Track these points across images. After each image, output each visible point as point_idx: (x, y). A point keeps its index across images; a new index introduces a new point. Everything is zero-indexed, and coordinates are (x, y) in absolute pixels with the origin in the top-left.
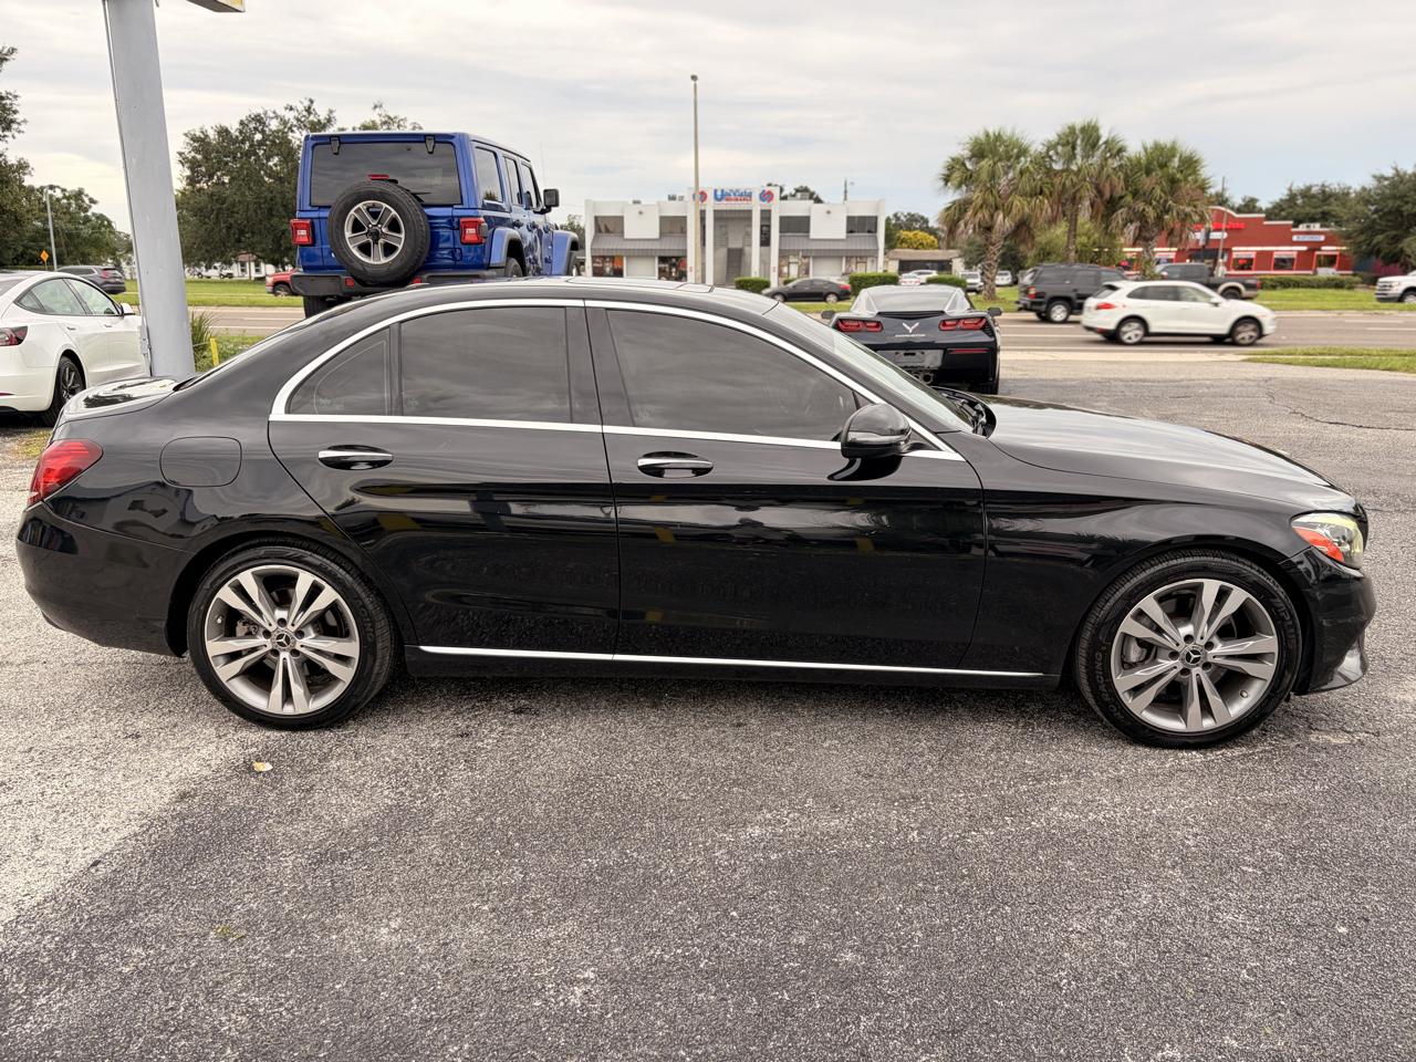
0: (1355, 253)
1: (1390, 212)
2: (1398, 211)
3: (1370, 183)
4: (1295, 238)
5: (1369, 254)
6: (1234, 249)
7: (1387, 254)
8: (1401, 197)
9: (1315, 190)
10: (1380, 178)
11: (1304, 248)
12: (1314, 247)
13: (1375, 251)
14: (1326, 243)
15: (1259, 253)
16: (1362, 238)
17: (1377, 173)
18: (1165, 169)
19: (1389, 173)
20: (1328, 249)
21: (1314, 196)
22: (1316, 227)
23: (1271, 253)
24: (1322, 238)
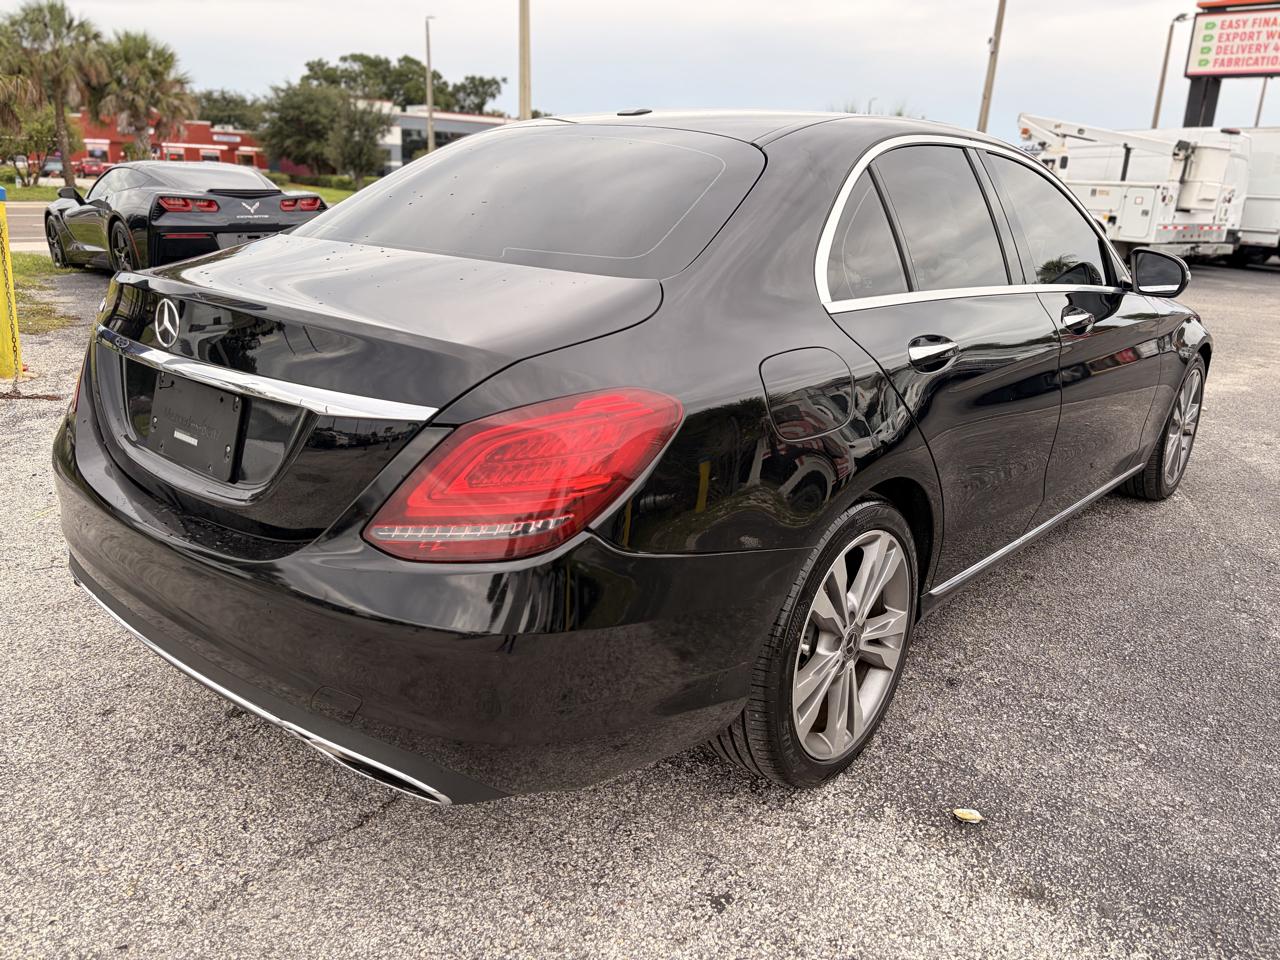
0: (271, 154)
1: (292, 120)
2: (298, 120)
3: (271, 94)
4: (215, 138)
5: (280, 156)
6: (164, 144)
7: (296, 157)
8: (299, 108)
9: (216, 95)
10: (276, 90)
11: (225, 148)
12: (233, 147)
13: (284, 153)
14: (243, 143)
15: (187, 149)
16: (274, 141)
17: (273, 85)
18: (144, 60)
19: (284, 86)
20: (245, 150)
21: (216, 101)
22: (230, 129)
23: (197, 150)
24: (238, 139)
